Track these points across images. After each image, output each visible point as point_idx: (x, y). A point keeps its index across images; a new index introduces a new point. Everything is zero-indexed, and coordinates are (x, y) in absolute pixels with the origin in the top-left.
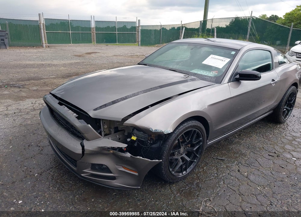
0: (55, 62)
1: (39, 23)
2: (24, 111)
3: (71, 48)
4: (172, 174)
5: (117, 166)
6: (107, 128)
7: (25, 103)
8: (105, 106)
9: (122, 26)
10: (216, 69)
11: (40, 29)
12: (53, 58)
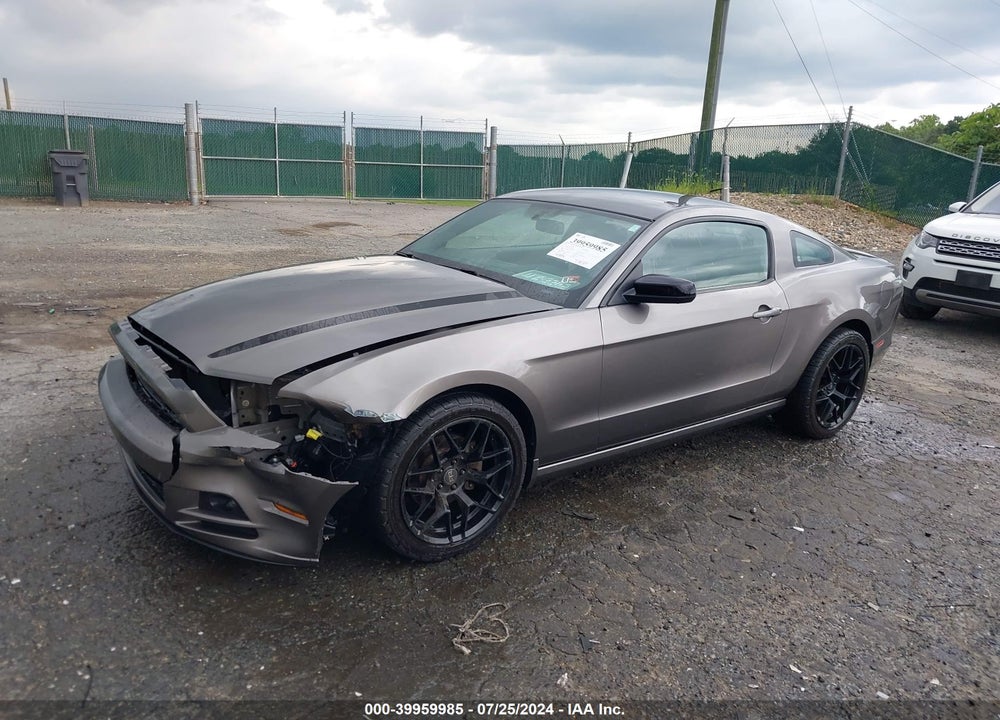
0: (214, 248)
1: (185, 130)
2: (83, 376)
3: (276, 207)
4: (414, 535)
5: (260, 502)
6: (249, 407)
7: (92, 357)
8: (241, 346)
9: (461, 144)
10: (578, 270)
11: (187, 149)
12: (210, 236)
